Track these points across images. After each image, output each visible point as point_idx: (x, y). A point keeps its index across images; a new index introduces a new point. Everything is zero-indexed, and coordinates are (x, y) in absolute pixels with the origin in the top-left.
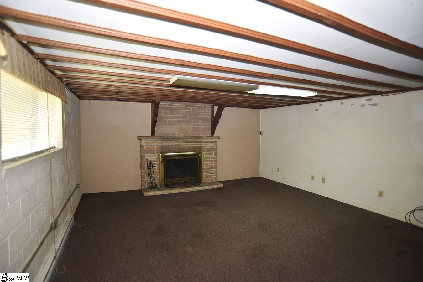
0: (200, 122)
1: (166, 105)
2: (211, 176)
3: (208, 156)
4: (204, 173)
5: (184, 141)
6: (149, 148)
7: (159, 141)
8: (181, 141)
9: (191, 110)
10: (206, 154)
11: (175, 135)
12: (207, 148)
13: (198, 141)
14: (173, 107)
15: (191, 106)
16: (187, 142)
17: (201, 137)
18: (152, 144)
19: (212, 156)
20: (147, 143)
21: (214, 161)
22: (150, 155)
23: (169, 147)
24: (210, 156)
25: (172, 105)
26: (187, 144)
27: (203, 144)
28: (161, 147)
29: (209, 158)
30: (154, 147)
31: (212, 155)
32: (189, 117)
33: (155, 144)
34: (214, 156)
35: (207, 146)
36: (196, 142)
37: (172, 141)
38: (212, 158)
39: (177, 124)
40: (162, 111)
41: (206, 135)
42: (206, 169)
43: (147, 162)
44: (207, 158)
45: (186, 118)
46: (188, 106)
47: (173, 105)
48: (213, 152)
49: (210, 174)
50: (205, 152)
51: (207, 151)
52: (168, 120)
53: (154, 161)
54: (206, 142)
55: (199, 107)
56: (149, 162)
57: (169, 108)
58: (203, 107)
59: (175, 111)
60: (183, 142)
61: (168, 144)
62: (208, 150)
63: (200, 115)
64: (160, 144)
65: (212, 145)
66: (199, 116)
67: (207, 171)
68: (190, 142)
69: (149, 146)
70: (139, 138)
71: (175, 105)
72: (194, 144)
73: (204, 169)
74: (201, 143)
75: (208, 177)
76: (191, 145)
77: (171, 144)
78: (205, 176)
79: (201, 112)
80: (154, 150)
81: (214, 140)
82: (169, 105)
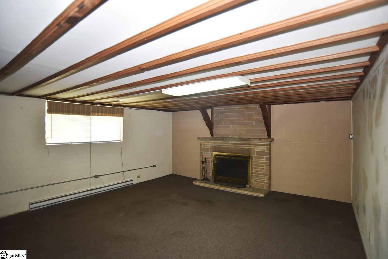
0: (254, 123)
1: (222, 109)
2: (261, 182)
3: (258, 160)
4: (254, 178)
5: (234, 142)
6: (206, 146)
7: (212, 141)
8: (230, 142)
9: (244, 112)
10: (256, 157)
11: (230, 137)
12: (257, 152)
13: (247, 144)
14: (228, 111)
15: (244, 108)
16: (236, 144)
17: (248, 139)
18: (208, 144)
19: (263, 161)
20: (204, 143)
21: (265, 167)
22: (206, 152)
23: (221, 147)
24: (260, 160)
25: (226, 109)
26: (236, 145)
27: (253, 147)
28: (214, 146)
29: (260, 163)
30: (209, 146)
31: (263, 159)
32: (243, 119)
33: (210, 144)
34: (265, 161)
35: (258, 149)
36: (245, 144)
37: (222, 142)
38: (263, 163)
39: (231, 126)
40: (219, 115)
41: (255, 137)
42: (255, 173)
43: (202, 158)
44: (257, 162)
45: (240, 120)
46: (242, 108)
47: (228, 109)
48: (265, 157)
49: (260, 180)
50: (254, 155)
51: (257, 155)
52: (224, 123)
53: (208, 158)
54: (255, 145)
55: (253, 108)
56: (204, 158)
57: (224, 112)
58: (257, 107)
59: (229, 114)
60: (232, 144)
61: (219, 144)
62: (259, 153)
63: (254, 116)
64: (213, 144)
65: (263, 148)
66: (253, 118)
67: (257, 176)
68: (238, 144)
69: (205, 145)
70: (199, 138)
71: (229, 109)
72: (243, 146)
73: (254, 173)
74: (250, 146)
75: (258, 183)
76: (240, 146)
77: (222, 145)
78: (255, 181)
79: (255, 113)
80: (209, 149)
81: (265, 144)
82: (225, 109)
